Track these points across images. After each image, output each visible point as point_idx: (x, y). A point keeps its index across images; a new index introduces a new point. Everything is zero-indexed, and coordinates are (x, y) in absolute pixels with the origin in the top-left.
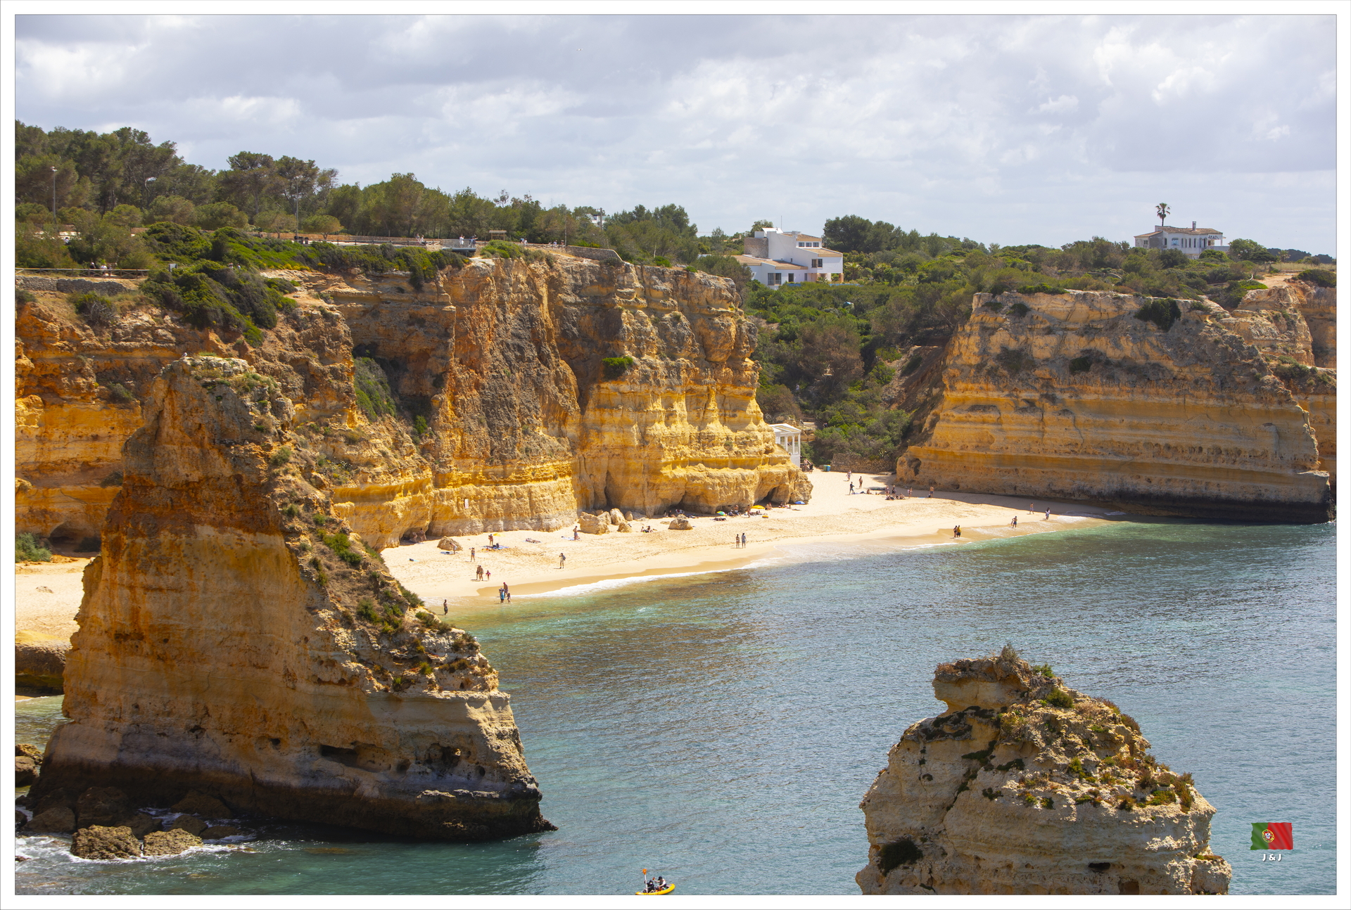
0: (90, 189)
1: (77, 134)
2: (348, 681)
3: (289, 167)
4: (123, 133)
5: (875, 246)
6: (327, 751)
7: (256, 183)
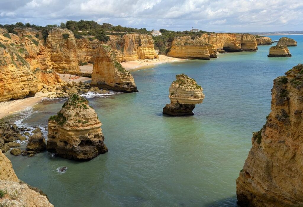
0: (89, 27)
1: (88, 21)
2: (119, 77)
3: (108, 24)
4: (92, 21)
5: (164, 32)
6: (117, 84)
7: (105, 26)
